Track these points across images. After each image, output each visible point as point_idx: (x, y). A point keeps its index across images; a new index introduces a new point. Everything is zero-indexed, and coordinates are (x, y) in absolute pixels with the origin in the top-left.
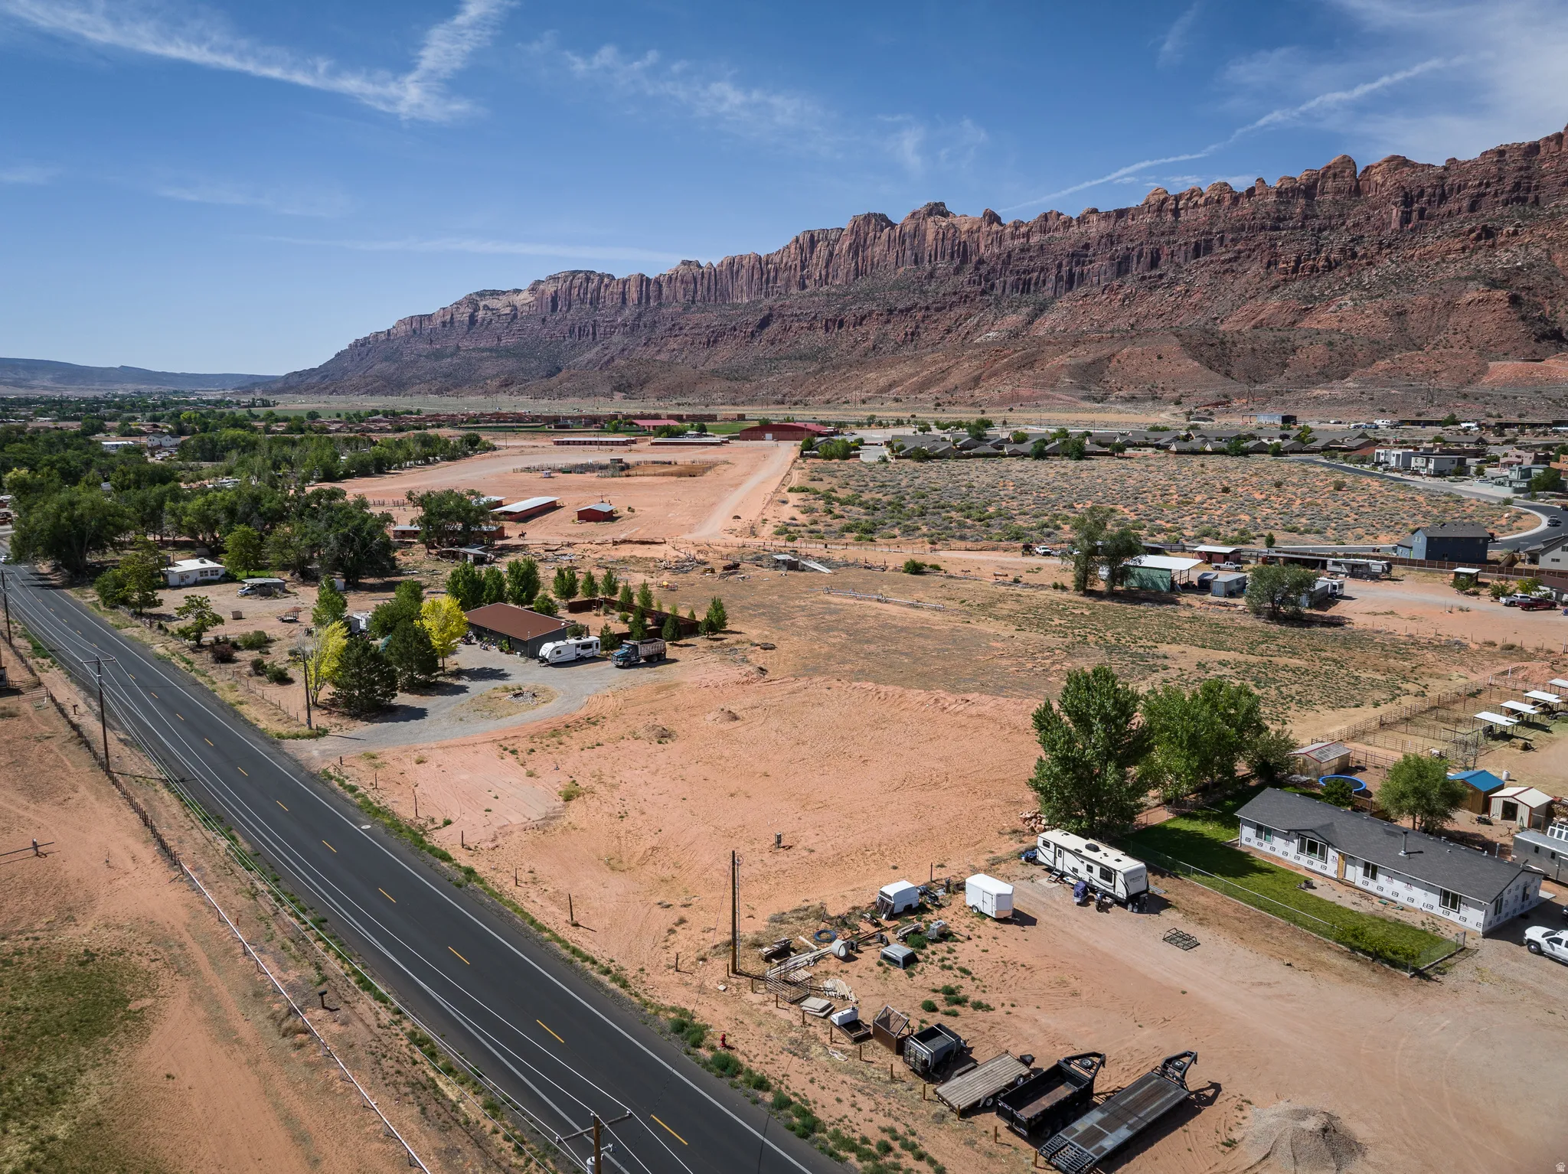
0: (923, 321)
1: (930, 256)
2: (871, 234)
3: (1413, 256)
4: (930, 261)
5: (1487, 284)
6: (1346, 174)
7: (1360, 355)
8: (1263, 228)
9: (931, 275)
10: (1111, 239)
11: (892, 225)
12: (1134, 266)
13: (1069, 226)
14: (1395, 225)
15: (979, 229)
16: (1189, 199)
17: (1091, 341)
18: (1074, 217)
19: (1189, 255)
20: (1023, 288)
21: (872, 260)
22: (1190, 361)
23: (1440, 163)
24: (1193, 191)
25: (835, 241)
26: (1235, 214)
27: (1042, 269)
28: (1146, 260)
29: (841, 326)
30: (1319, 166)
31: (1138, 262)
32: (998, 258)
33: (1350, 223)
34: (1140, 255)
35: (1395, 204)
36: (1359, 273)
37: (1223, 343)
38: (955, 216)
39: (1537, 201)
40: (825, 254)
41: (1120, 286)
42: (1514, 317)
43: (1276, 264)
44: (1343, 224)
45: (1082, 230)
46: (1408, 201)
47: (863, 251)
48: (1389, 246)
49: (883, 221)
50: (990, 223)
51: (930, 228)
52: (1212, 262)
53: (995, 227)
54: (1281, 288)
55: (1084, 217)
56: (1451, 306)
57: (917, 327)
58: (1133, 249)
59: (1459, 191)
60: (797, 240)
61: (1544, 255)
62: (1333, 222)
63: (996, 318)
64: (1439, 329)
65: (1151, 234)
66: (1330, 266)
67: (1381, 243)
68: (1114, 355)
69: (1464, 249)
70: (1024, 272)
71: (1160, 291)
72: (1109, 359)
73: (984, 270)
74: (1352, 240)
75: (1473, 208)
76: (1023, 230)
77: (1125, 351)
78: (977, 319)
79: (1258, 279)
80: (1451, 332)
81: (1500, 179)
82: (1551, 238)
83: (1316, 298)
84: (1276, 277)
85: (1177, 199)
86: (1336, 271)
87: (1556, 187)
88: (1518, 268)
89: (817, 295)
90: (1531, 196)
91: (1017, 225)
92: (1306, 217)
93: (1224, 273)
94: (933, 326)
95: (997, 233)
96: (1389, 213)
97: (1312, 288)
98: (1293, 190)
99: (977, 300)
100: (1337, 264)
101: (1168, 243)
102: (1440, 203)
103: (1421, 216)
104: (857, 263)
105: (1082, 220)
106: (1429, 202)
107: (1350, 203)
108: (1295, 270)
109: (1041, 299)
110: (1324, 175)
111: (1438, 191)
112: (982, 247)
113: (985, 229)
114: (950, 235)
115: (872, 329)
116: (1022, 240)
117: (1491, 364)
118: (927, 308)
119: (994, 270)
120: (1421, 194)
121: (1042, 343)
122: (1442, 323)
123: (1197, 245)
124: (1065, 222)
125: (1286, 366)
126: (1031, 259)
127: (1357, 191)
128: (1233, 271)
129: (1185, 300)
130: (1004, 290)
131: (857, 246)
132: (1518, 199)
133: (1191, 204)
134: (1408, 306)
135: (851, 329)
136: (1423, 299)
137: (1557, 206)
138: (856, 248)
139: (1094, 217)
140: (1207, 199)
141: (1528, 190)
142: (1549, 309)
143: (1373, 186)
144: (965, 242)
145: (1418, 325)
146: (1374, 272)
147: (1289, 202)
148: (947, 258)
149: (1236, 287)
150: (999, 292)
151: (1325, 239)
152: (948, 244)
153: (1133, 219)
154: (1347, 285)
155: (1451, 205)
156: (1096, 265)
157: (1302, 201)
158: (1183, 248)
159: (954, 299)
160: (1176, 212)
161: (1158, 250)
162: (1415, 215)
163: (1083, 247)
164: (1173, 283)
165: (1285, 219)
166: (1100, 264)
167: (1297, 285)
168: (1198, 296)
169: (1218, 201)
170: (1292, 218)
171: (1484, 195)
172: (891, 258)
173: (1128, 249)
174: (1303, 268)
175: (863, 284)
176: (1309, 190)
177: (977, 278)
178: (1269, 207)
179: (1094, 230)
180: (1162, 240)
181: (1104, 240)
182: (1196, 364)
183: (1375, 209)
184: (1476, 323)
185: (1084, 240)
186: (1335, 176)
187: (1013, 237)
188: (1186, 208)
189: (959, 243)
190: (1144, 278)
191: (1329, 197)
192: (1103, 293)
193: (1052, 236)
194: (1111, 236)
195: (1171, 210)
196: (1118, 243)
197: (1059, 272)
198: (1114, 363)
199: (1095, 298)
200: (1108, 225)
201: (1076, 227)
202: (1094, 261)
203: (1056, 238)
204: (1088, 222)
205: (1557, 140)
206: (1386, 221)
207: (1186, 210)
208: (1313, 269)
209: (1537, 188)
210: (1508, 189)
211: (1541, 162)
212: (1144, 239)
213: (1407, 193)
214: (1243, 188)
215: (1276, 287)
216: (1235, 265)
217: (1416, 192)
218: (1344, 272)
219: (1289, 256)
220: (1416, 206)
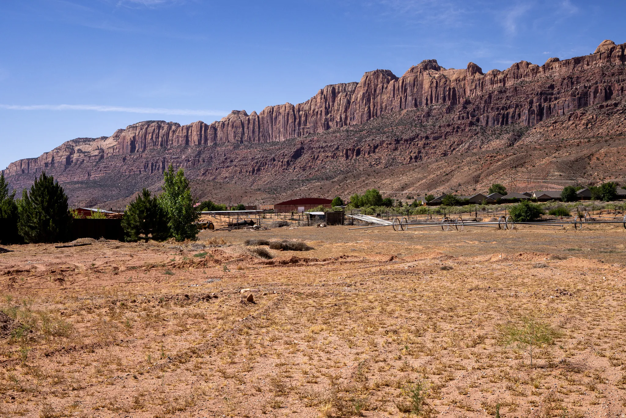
0: (424, 148)
1: (427, 100)
2: (380, 86)
4: (427, 104)
9: (428, 115)
10: (571, 80)
11: (397, 79)
12: (592, 100)
13: (536, 73)
15: (464, 79)
17: (571, 146)
18: (541, 65)
20: (503, 121)
21: (381, 105)
25: (351, 92)
27: (517, 106)
28: (601, 95)
29: (358, 153)
31: (595, 97)
32: (481, 99)
34: (596, 92)
38: (445, 70)
40: (344, 102)
41: (583, 114)
45: (548, 74)
47: (374, 99)
49: (389, 75)
50: (473, 73)
51: (426, 79)
53: (477, 75)
55: (548, 65)
57: (419, 152)
60: (322, 92)
63: (483, 143)
65: (604, 75)
68: (592, 155)
70: (503, 109)
71: (617, 116)
72: (589, 157)
73: (470, 108)
76: (500, 76)
77: (602, 151)
78: (468, 144)
85: (623, 47)
89: (338, 132)
91: (495, 74)
94: (432, 151)
95: (479, 80)
99: (467, 130)
101: (618, 81)
104: (369, 108)
105: (546, 67)
109: (518, 129)
112: (468, 93)
113: (469, 77)
114: (441, 84)
115: (383, 155)
116: (499, 85)
118: (427, 138)
119: (478, 108)
121: (529, 149)
124: (533, 70)
126: (508, 98)
130: (487, 123)
131: (369, 95)
135: (366, 155)
138: (369, 96)
139: (557, 65)
144: (454, 88)
148: (440, 101)
150: (484, 124)
152: (440, 90)
153: (588, 65)
156: (561, 101)
159: (448, 129)
161: (610, 87)
163: (549, 88)
166: (564, 100)
172: (396, 103)
173: (585, 87)
175: (374, 123)
177: (465, 115)
179: (557, 74)
180: (613, 80)
181: (565, 81)
185: (550, 82)
187: (492, 83)
189: (450, 89)
190: (602, 107)
192: (569, 120)
193: (523, 81)
194: (571, 78)
195: (618, 56)
196: (577, 83)
197: (531, 107)
198: (594, 160)
199: (563, 124)
200: (568, 70)
201: (542, 73)
202: (559, 98)
203: (527, 82)
204: (552, 68)
212: (598, 78)
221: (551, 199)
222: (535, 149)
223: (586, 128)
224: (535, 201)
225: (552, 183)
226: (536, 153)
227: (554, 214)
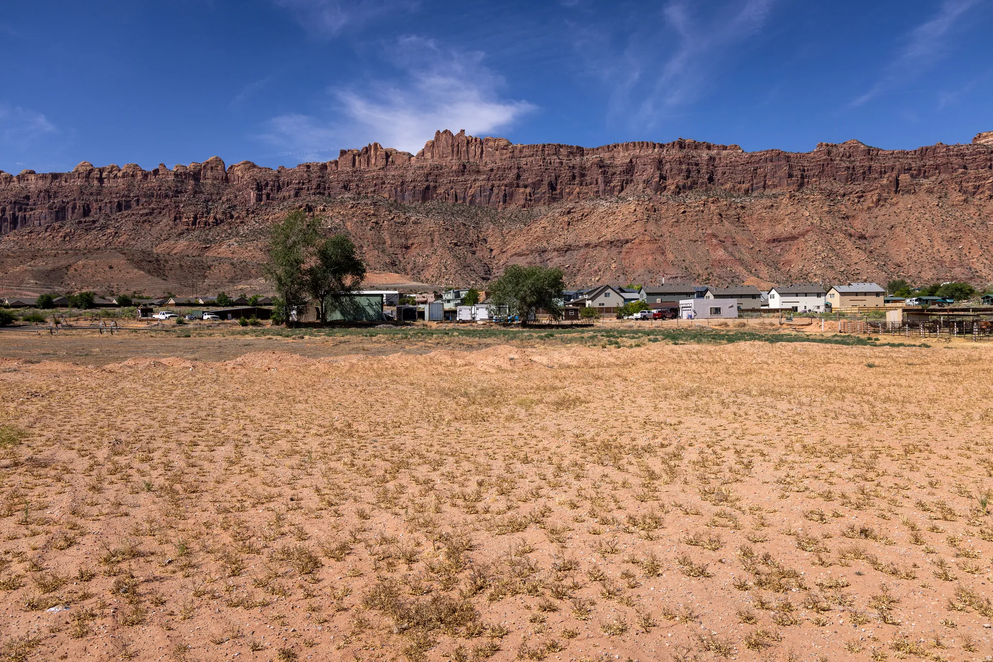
3: (268, 219)
6: (219, 168)
8: (167, 196)
10: (48, 194)
12: (70, 215)
13: (10, 182)
14: (253, 201)
16: (110, 172)
17: (48, 256)
18: (15, 175)
19: (114, 210)
23: (275, 169)
24: (113, 167)
26: (146, 185)
28: (79, 211)
30: (202, 162)
31: (73, 212)
33: (224, 198)
34: (74, 208)
35: (252, 189)
36: (236, 228)
37: (157, 260)
39: (329, 194)
41: (61, 227)
43: (180, 218)
44: (220, 199)
45: (23, 184)
46: (259, 188)
48: (253, 212)
52: (133, 214)
54: (184, 235)
55: (23, 176)
58: (68, 203)
59: (288, 186)
61: (341, 223)
62: (214, 197)
65: (82, 193)
66: (217, 222)
67: (248, 210)
68: (70, 266)
71: (94, 232)
72: (67, 268)
74: (229, 207)
75: (297, 195)
79: (168, 228)
81: (310, 181)
82: (343, 214)
83: (211, 242)
84: (182, 227)
85: (101, 171)
86: (221, 225)
87: (338, 189)
88: (329, 229)
90: (326, 192)
92: (196, 192)
93: (143, 223)
96: (249, 194)
97: (207, 235)
98: (185, 174)
100: (222, 221)
101: (96, 201)
102: (278, 191)
103: (268, 197)
105: (20, 178)
106: (272, 190)
107: (223, 187)
108: (194, 223)
110: (205, 167)
111: (276, 184)
120: (267, 185)
123: (119, 205)
124: (6, 178)
125: (206, 277)
127: (227, 180)
128: (150, 222)
129: (115, 239)
132: (320, 193)
133: (112, 176)
137: (342, 198)
139: (32, 177)
140: (124, 173)
141: (325, 189)
143: (236, 178)
146: (246, 227)
147: (183, 182)
149: (153, 231)
151: (212, 205)
153: (66, 181)
154: (230, 234)
155: (284, 193)
156: (37, 212)
157: (192, 182)
158: (109, 205)
160: (101, 180)
161: (88, 206)
162: (264, 197)
163: (24, 198)
164: (103, 228)
165: (181, 192)
166: (40, 211)
167: (196, 233)
168: (125, 237)
169: (133, 176)
170: (186, 192)
171: (302, 189)
173: (63, 202)
174: (199, 223)
176: (196, 176)
178: (170, 183)
179: (33, 186)
181: (42, 194)
182: (142, 272)
183: (239, 191)
185: (25, 193)
186: (212, 168)
188: (108, 178)
191: (209, 181)
192: (46, 231)
194: (48, 192)
195: (97, 178)
196: (54, 197)
198: (72, 271)
199: (39, 234)
200: (45, 184)
201: (16, 183)
202: (35, 209)
204: (27, 180)
205: (336, 162)
206: (247, 199)
207: (109, 180)
208: (206, 223)
209: (329, 188)
210: (314, 187)
211: (329, 174)
212: (76, 195)
213: (258, 183)
214: (150, 169)
215: (183, 233)
216: (151, 218)
217: (263, 183)
218: (226, 227)
219: (188, 214)
220: (264, 192)
221: (26, 306)
222: (8, 256)
223: (64, 240)
224: (7, 307)
225: (26, 290)
226: (9, 260)
227: (28, 320)
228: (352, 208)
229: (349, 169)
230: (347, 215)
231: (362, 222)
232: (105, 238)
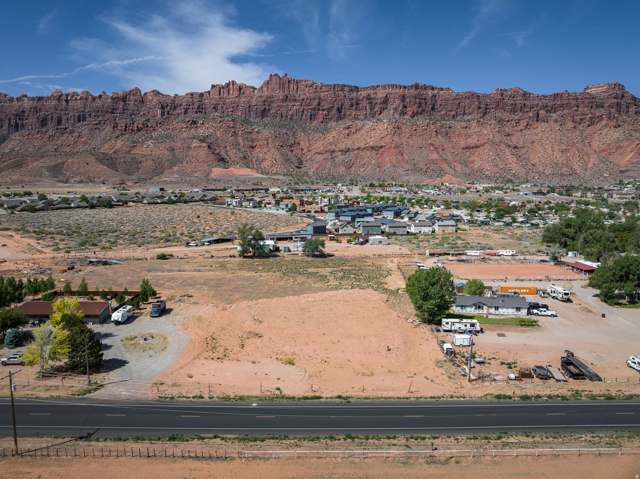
3: (169, 128)
5: (199, 141)
6: (138, 94)
7: (165, 165)
8: (107, 112)
10: (36, 110)
12: (50, 124)
13: (12, 102)
14: (159, 116)
16: (73, 96)
17: (50, 156)
18: (15, 97)
19: (76, 121)
22: (101, 166)
23: (172, 95)
24: (74, 93)
26: (94, 105)
28: (55, 120)
30: (128, 90)
31: (51, 121)
33: (141, 113)
34: (52, 118)
35: (158, 108)
36: (150, 133)
37: (112, 159)
39: (205, 113)
41: (47, 131)
42: (210, 153)
43: (117, 127)
44: (139, 113)
45: (20, 104)
46: (163, 108)
48: (160, 124)
52: (89, 124)
54: (120, 137)
56: (189, 148)
58: (48, 115)
59: (180, 106)
61: (214, 132)
62: (135, 112)
64: (187, 156)
65: (56, 109)
66: (139, 130)
67: (157, 122)
68: (64, 162)
69: (187, 127)
71: (67, 135)
74: (146, 120)
75: (186, 113)
77: (69, 161)
79: (110, 133)
80: (191, 157)
81: (193, 104)
82: (214, 126)
83: (136, 142)
84: (118, 133)
85: (67, 95)
86: (141, 132)
87: (211, 109)
88: (207, 136)
90: (203, 111)
93: (95, 129)
96: (157, 111)
97: (133, 137)
98: (118, 98)
100: (142, 129)
101: (65, 114)
102: (174, 110)
103: (168, 114)
105: (19, 99)
106: (170, 109)
107: (140, 106)
108: (125, 130)
110: (129, 94)
111: (173, 105)
117: (213, 169)
120: (167, 106)
122: (187, 153)
123: (79, 117)
124: (10, 99)
125: (139, 168)
127: (143, 102)
128: (99, 129)
129: (79, 139)
132: (200, 112)
133: (73, 99)
134: (175, 147)
136: (179, 145)
137: (214, 116)
139: (26, 99)
140: (81, 97)
141: (202, 109)
142: (218, 150)
143: (148, 100)
145: (179, 154)
146: (156, 133)
147: (116, 103)
149: (101, 135)
151: (135, 119)
153: (46, 102)
154: (147, 137)
155: (178, 111)
156: (30, 120)
157: (122, 103)
158: (73, 117)
160: (67, 101)
161: (60, 117)
162: (166, 113)
163: (21, 112)
164: (72, 132)
165: (116, 109)
166: (32, 120)
167: (127, 136)
168: (85, 138)
169: (86, 99)
170: (119, 109)
171: (189, 109)
173: (45, 115)
174: (128, 130)
176: (124, 99)
178: (109, 104)
179: (26, 105)
181: (32, 110)
182: (105, 167)
183: (151, 109)
184: (198, 154)
185: (22, 109)
186: (134, 94)
190: (57, 129)
192: (38, 134)
193: (3, 105)
194: (36, 108)
195: (65, 100)
196: (40, 112)
197: (10, 122)
198: (65, 166)
199: (33, 136)
200: (34, 103)
201: (16, 102)
202: (29, 119)
203: (6, 106)
204: (23, 101)
205: (209, 92)
206: (156, 114)
207: (72, 101)
208: (132, 130)
209: (205, 108)
210: (196, 107)
211: (205, 99)
212: (53, 111)
213: (162, 105)
214: (96, 94)
215: (119, 136)
216: (99, 126)
217: (165, 105)
218: (145, 132)
219: (122, 124)
220: (166, 110)
223: (49, 140)
228: (220, 122)
229: (217, 97)
230: (217, 127)
231: (226, 132)
232: (73, 139)
